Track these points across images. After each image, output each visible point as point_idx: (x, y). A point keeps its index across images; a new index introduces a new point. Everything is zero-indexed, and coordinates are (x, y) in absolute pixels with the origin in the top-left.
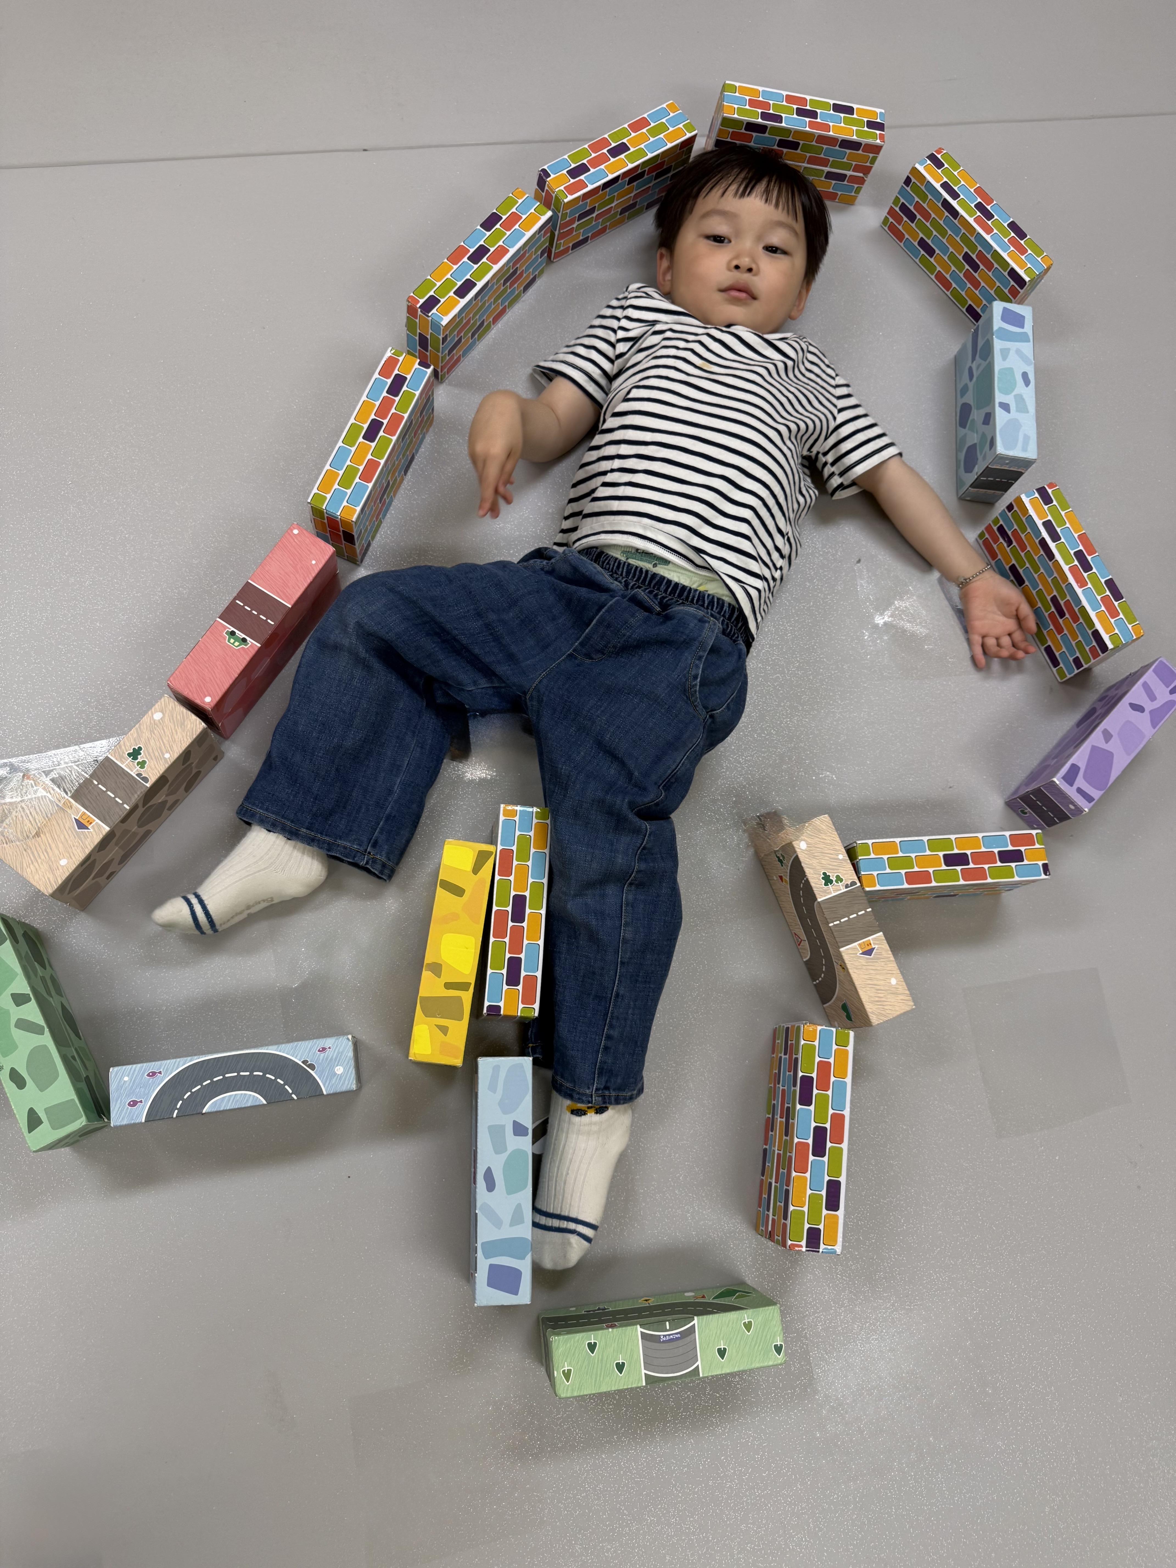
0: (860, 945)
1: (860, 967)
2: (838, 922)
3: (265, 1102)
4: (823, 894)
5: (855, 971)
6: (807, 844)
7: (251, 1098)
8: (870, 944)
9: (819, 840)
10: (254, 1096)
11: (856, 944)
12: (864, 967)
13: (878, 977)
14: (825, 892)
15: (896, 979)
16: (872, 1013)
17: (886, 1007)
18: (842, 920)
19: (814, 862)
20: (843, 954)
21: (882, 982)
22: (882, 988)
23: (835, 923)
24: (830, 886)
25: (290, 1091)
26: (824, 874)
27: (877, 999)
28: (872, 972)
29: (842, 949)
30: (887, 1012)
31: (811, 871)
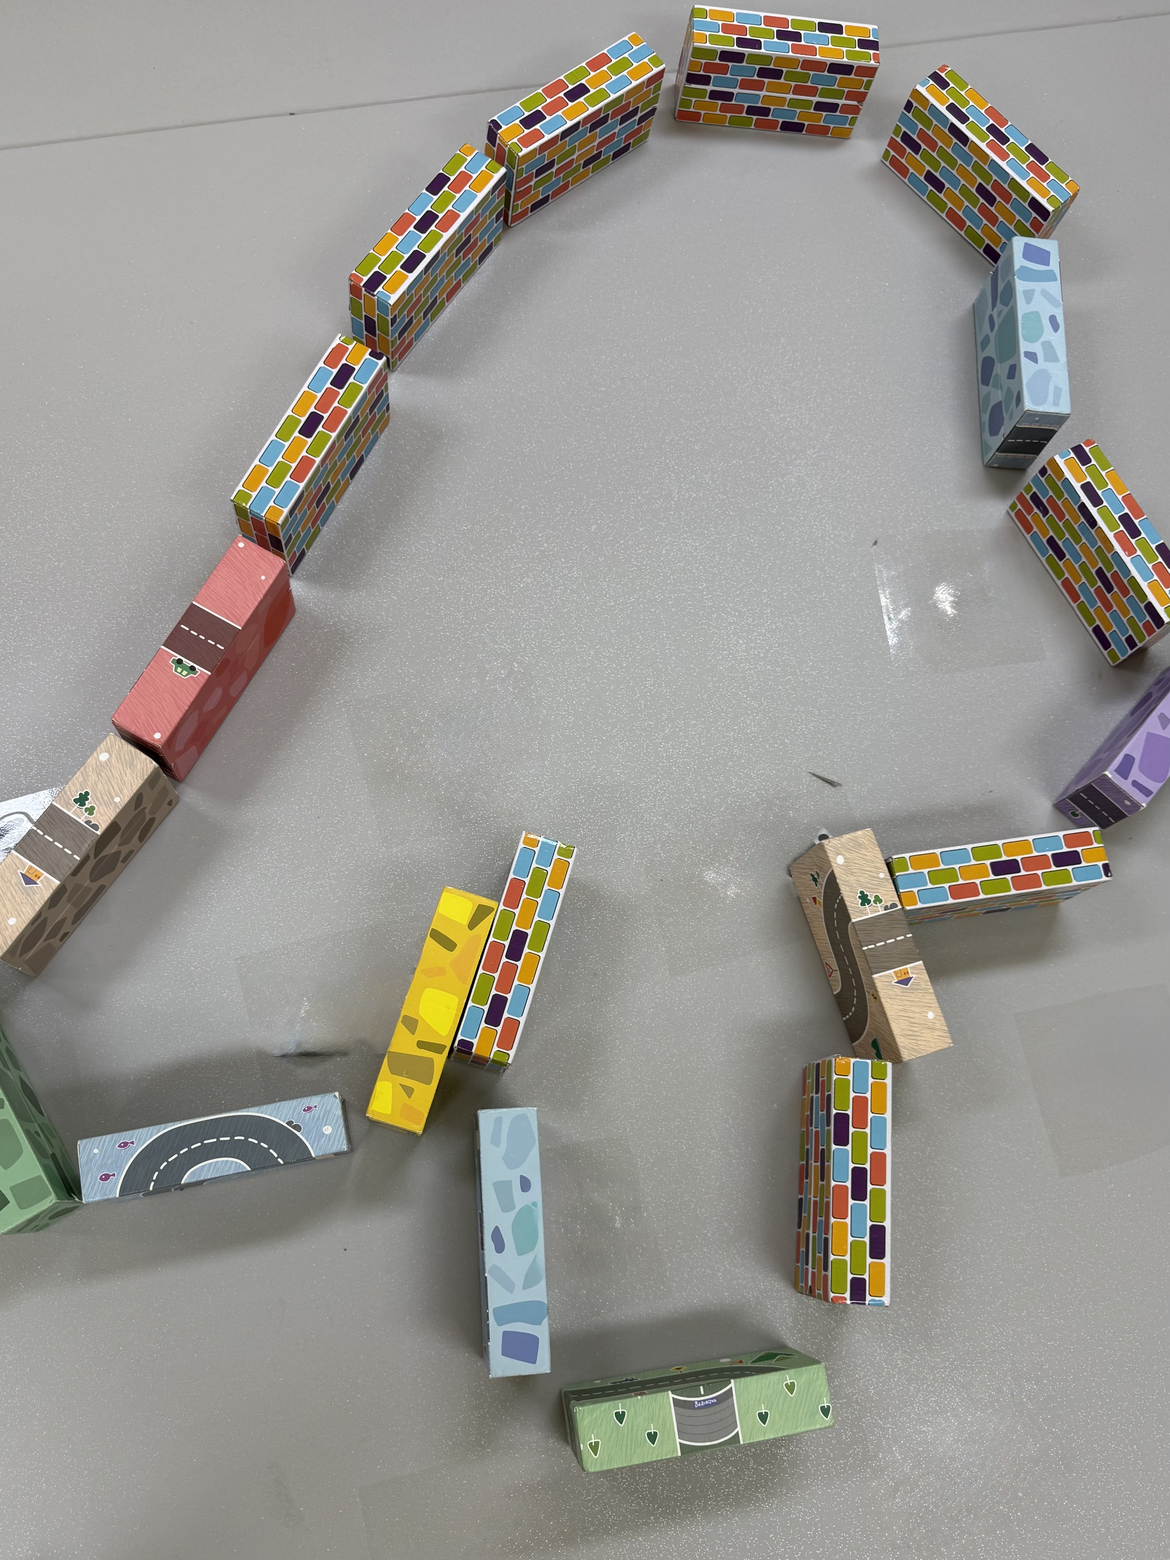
0: (895, 972)
1: (893, 997)
2: (873, 946)
3: (249, 1169)
4: (858, 914)
5: (888, 1000)
6: (845, 859)
7: (234, 1165)
8: (908, 973)
9: (859, 855)
10: (236, 1162)
11: (891, 971)
12: (898, 997)
13: (913, 1009)
14: (862, 913)
15: (934, 1012)
16: (904, 1047)
17: (919, 1043)
18: (878, 945)
19: (852, 879)
20: (876, 981)
21: (917, 1015)
22: (917, 1021)
23: (870, 947)
24: (867, 906)
25: (276, 1155)
26: (862, 892)
27: (911, 1033)
28: (907, 1003)
29: (874, 976)
30: (922, 1047)
31: (847, 889)
